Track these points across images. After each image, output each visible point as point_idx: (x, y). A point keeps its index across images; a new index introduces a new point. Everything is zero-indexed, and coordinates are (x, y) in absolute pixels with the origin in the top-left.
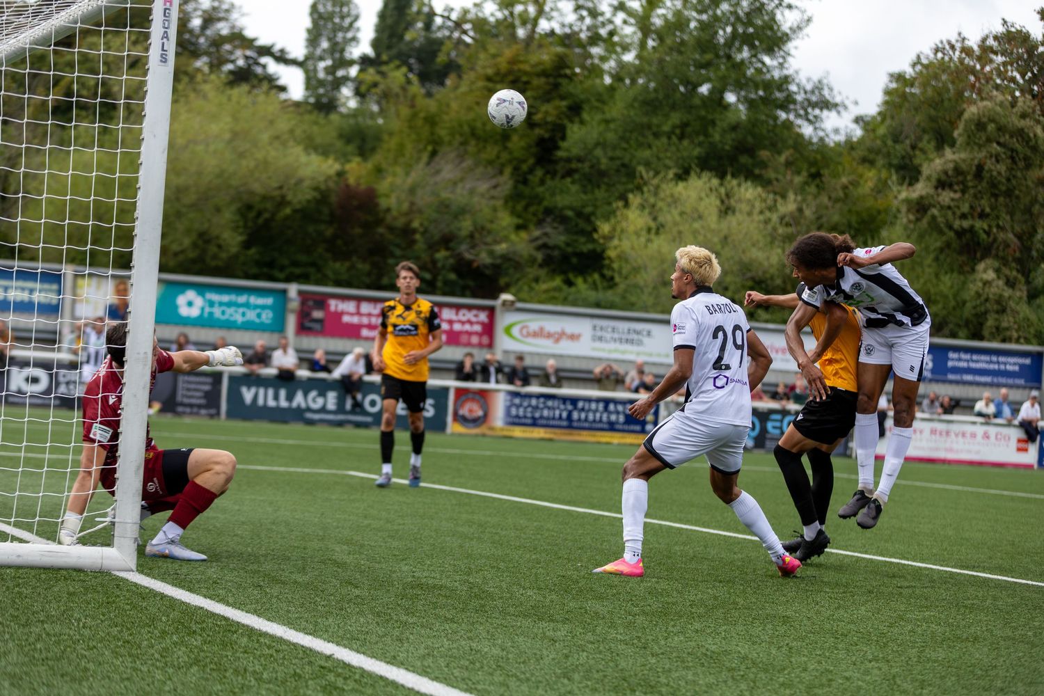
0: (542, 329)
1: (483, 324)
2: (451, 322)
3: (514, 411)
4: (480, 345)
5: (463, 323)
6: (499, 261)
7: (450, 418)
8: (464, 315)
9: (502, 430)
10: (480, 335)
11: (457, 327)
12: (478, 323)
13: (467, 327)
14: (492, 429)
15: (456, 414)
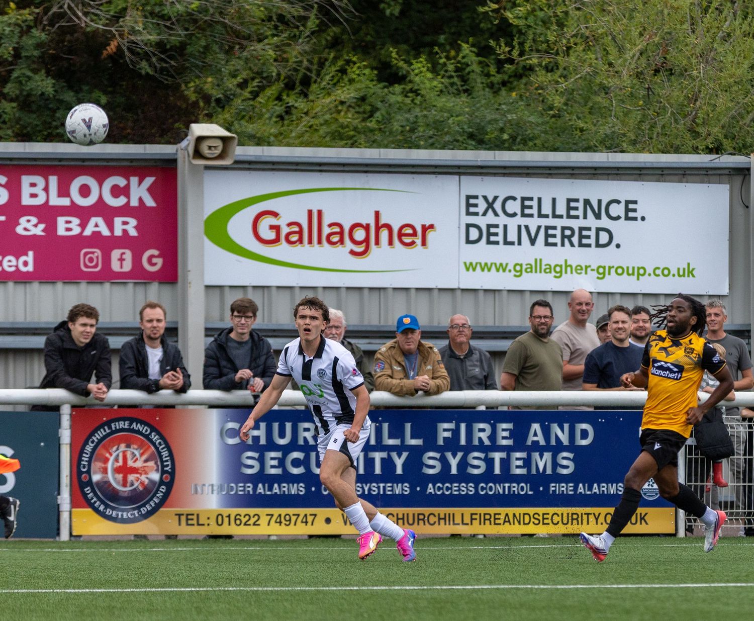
0: (315, 217)
1: (139, 212)
2: (47, 214)
3: (250, 463)
4: (138, 275)
5: (84, 215)
6: (178, 36)
7: (65, 498)
8: (85, 191)
9: (220, 519)
10: (136, 246)
11: (66, 227)
12: (126, 210)
13: (97, 225)
14: (189, 518)
15: (81, 483)
